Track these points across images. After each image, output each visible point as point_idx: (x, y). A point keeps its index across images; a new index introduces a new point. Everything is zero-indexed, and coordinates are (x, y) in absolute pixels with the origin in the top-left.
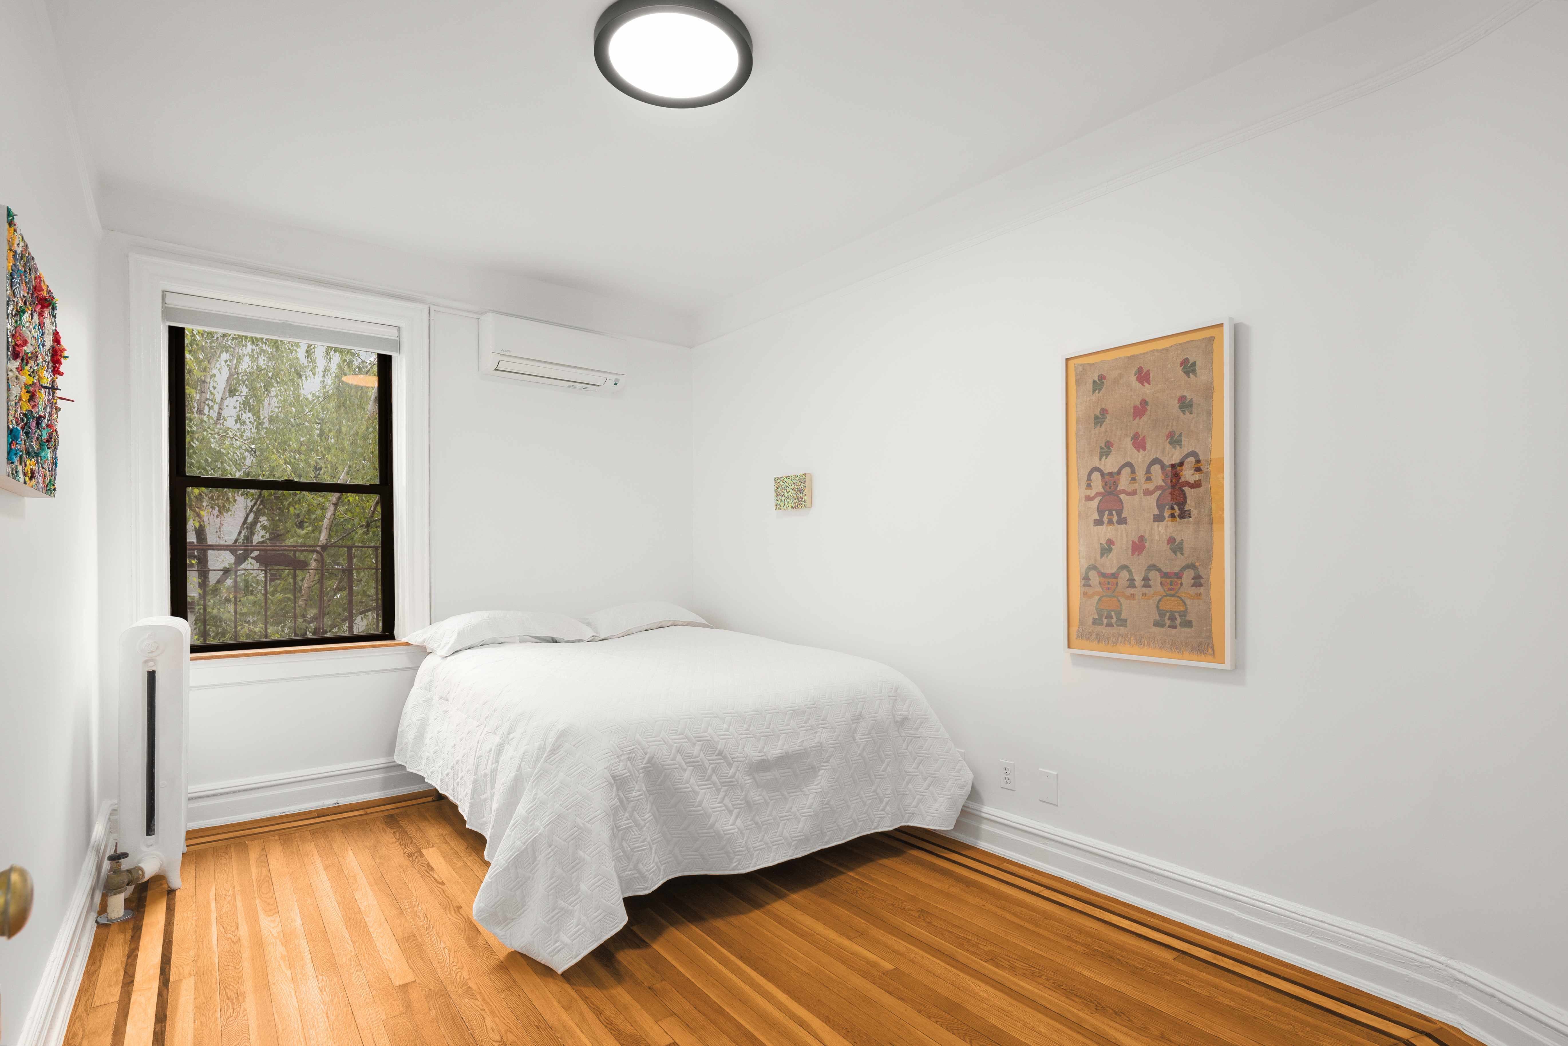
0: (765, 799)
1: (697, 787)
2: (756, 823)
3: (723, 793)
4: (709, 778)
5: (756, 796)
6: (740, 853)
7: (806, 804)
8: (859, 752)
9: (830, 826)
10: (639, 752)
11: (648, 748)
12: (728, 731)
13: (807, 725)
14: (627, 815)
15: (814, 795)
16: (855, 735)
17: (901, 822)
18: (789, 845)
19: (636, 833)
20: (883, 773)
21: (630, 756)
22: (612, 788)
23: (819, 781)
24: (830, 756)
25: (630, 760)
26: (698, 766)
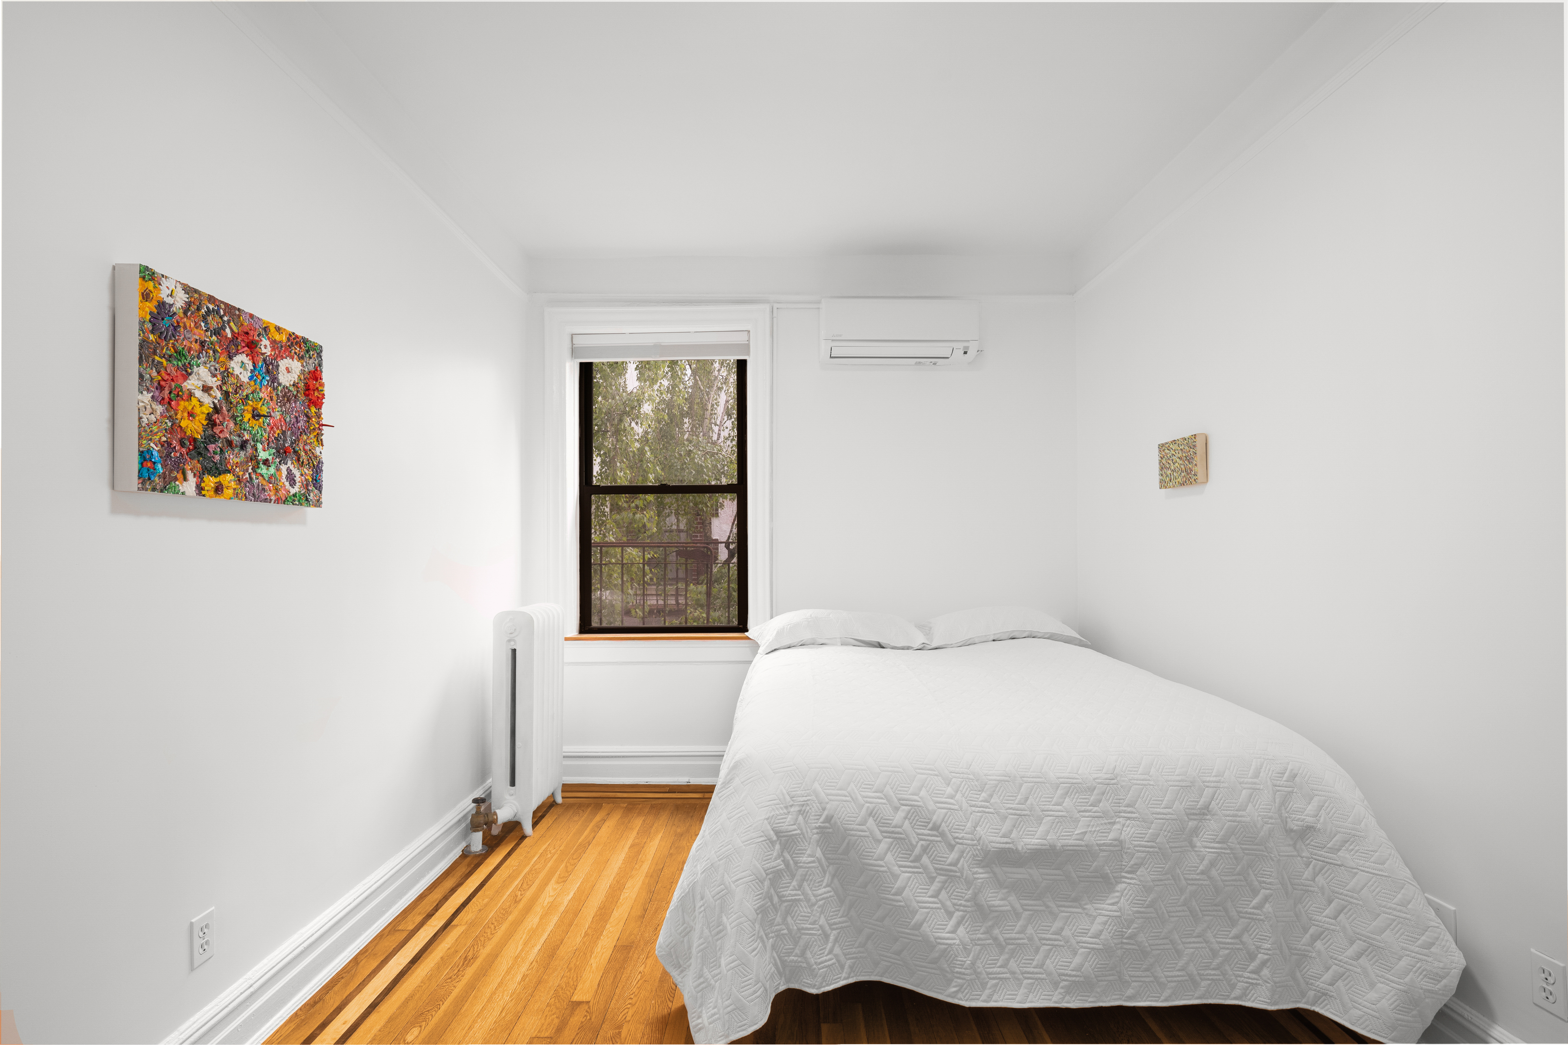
0: (1012, 907)
1: (896, 868)
2: (995, 939)
3: (939, 885)
4: (918, 859)
5: (994, 899)
6: (962, 976)
7: (1089, 930)
8: (1201, 868)
9: (1137, 973)
10: (814, 805)
11: (827, 803)
12: (952, 798)
13: (1095, 809)
14: (794, 883)
15: (1105, 919)
16: (1195, 839)
17: (1299, 1002)
18: (1056, 985)
19: (805, 909)
20: (1255, 911)
21: (803, 808)
22: (773, 846)
23: (1116, 900)
24: (1138, 865)
25: (802, 814)
26: (899, 840)
